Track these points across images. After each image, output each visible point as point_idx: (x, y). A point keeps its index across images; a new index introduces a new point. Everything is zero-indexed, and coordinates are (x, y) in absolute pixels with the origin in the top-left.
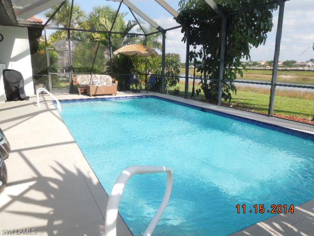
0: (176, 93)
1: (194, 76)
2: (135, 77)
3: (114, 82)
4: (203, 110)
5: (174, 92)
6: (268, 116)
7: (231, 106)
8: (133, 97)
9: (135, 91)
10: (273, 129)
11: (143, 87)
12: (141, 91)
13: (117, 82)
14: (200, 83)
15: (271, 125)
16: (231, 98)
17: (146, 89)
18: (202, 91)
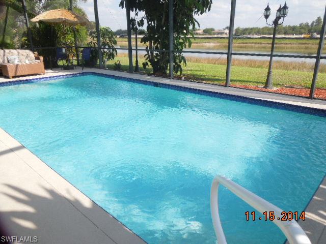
0: (118, 67)
1: (136, 47)
2: (64, 51)
3: (37, 58)
4: (156, 85)
5: (114, 67)
6: (226, 86)
7: (183, 78)
8: (66, 75)
9: (66, 68)
10: (237, 100)
11: (75, 63)
12: (74, 67)
13: (42, 58)
14: (146, 55)
15: (232, 95)
16: (181, 70)
17: (78, 65)
18: (149, 63)
